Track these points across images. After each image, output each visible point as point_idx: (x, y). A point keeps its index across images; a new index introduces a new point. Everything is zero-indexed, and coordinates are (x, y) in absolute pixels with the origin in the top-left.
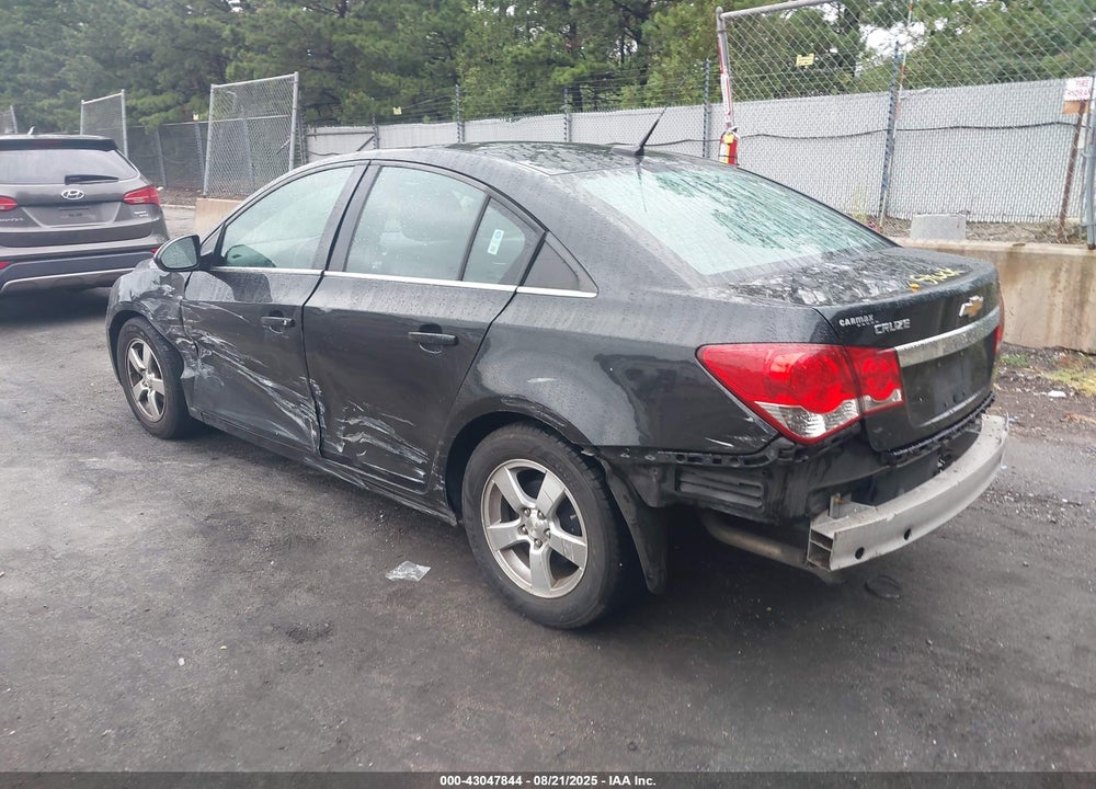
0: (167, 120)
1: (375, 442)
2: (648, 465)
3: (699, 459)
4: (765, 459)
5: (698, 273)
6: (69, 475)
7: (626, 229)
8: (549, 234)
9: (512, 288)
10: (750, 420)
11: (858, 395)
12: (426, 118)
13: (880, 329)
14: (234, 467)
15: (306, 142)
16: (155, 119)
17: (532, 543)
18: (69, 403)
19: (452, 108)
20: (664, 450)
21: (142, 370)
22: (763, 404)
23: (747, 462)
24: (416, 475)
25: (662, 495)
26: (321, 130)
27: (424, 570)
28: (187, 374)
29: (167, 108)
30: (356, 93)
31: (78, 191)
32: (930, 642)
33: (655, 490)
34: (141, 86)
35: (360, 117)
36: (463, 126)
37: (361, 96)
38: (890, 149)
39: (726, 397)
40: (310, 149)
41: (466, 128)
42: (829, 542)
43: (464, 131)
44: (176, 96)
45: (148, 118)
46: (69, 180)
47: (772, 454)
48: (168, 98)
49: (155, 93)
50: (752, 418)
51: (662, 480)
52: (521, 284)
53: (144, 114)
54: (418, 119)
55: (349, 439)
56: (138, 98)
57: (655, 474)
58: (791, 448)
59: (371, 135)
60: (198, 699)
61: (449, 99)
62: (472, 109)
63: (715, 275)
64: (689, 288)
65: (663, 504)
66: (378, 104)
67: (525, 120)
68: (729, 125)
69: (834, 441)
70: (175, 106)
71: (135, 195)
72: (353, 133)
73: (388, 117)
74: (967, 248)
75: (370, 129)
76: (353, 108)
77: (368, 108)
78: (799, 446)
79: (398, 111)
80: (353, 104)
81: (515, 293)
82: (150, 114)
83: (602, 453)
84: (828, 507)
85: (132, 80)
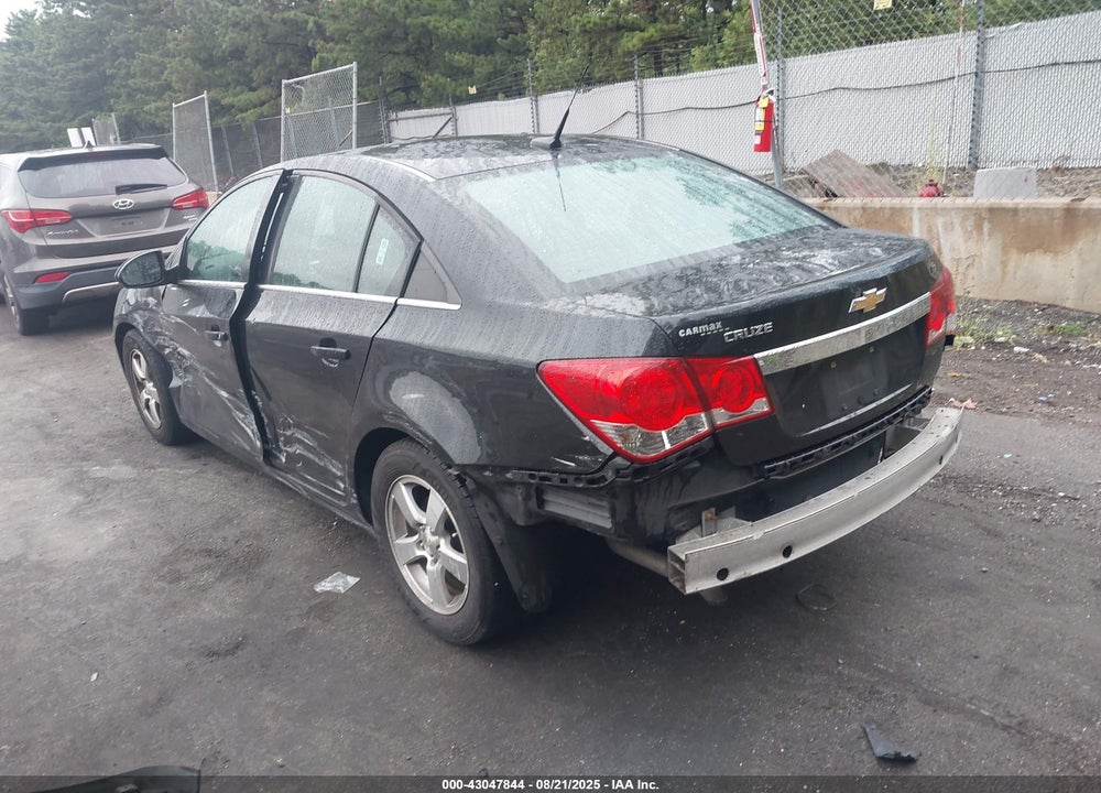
0: (262, 116)
1: (305, 453)
2: (511, 483)
3: (549, 479)
4: (604, 478)
5: (557, 280)
6: (70, 484)
7: (492, 236)
8: (424, 243)
9: (392, 300)
10: (587, 438)
11: (707, 408)
12: (500, 95)
13: (731, 336)
14: (219, 473)
15: (389, 128)
16: (251, 115)
17: (429, 559)
18: (99, 409)
19: (525, 83)
20: (519, 469)
21: (143, 379)
22: (598, 423)
23: (591, 482)
24: (338, 488)
25: (529, 514)
26: (402, 114)
27: (352, 580)
28: (175, 383)
29: (263, 104)
30: (432, 75)
31: (128, 200)
32: (840, 661)
33: (522, 509)
34: (238, 83)
35: (440, 98)
36: (536, 101)
37: (437, 78)
38: (979, 93)
39: (565, 414)
40: (392, 135)
41: (539, 103)
42: (682, 563)
43: (537, 106)
44: (270, 91)
45: (244, 115)
46: (120, 190)
47: (610, 474)
48: (262, 93)
49: (253, 90)
50: (589, 436)
51: (527, 498)
52: (402, 296)
53: (242, 111)
54: (493, 97)
55: (289, 449)
56: (235, 95)
57: (519, 492)
58: (628, 467)
59: (449, 117)
60: (95, 716)
61: (522, 73)
62: (543, 82)
63: (578, 282)
64: (542, 299)
65: (531, 522)
66: (453, 84)
67: (596, 90)
68: (765, 87)
69: (679, 458)
70: (268, 101)
71: (184, 200)
72: (431, 116)
73: (464, 96)
74: (1021, 206)
75: (447, 110)
76: (429, 90)
77: (444, 89)
78: (636, 465)
79: (473, 91)
80: (429, 86)
81: (396, 305)
82: (247, 110)
83: (468, 471)
84: (700, 523)
85: (229, 80)
